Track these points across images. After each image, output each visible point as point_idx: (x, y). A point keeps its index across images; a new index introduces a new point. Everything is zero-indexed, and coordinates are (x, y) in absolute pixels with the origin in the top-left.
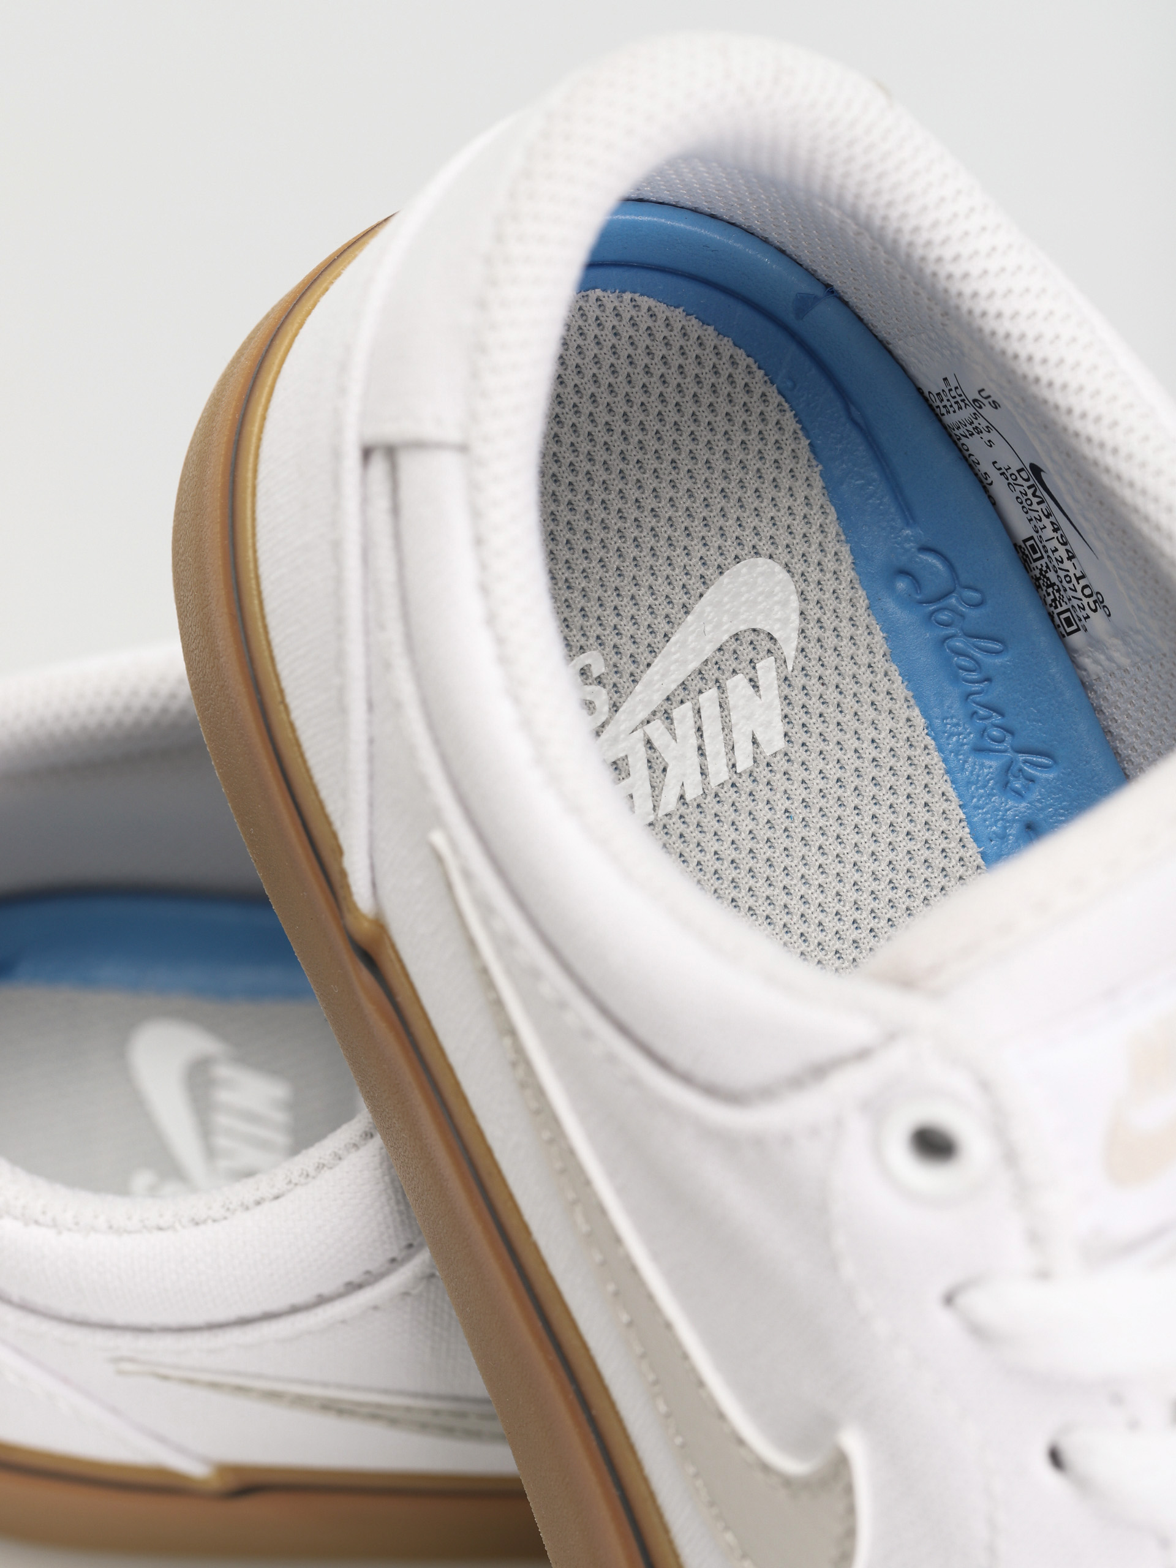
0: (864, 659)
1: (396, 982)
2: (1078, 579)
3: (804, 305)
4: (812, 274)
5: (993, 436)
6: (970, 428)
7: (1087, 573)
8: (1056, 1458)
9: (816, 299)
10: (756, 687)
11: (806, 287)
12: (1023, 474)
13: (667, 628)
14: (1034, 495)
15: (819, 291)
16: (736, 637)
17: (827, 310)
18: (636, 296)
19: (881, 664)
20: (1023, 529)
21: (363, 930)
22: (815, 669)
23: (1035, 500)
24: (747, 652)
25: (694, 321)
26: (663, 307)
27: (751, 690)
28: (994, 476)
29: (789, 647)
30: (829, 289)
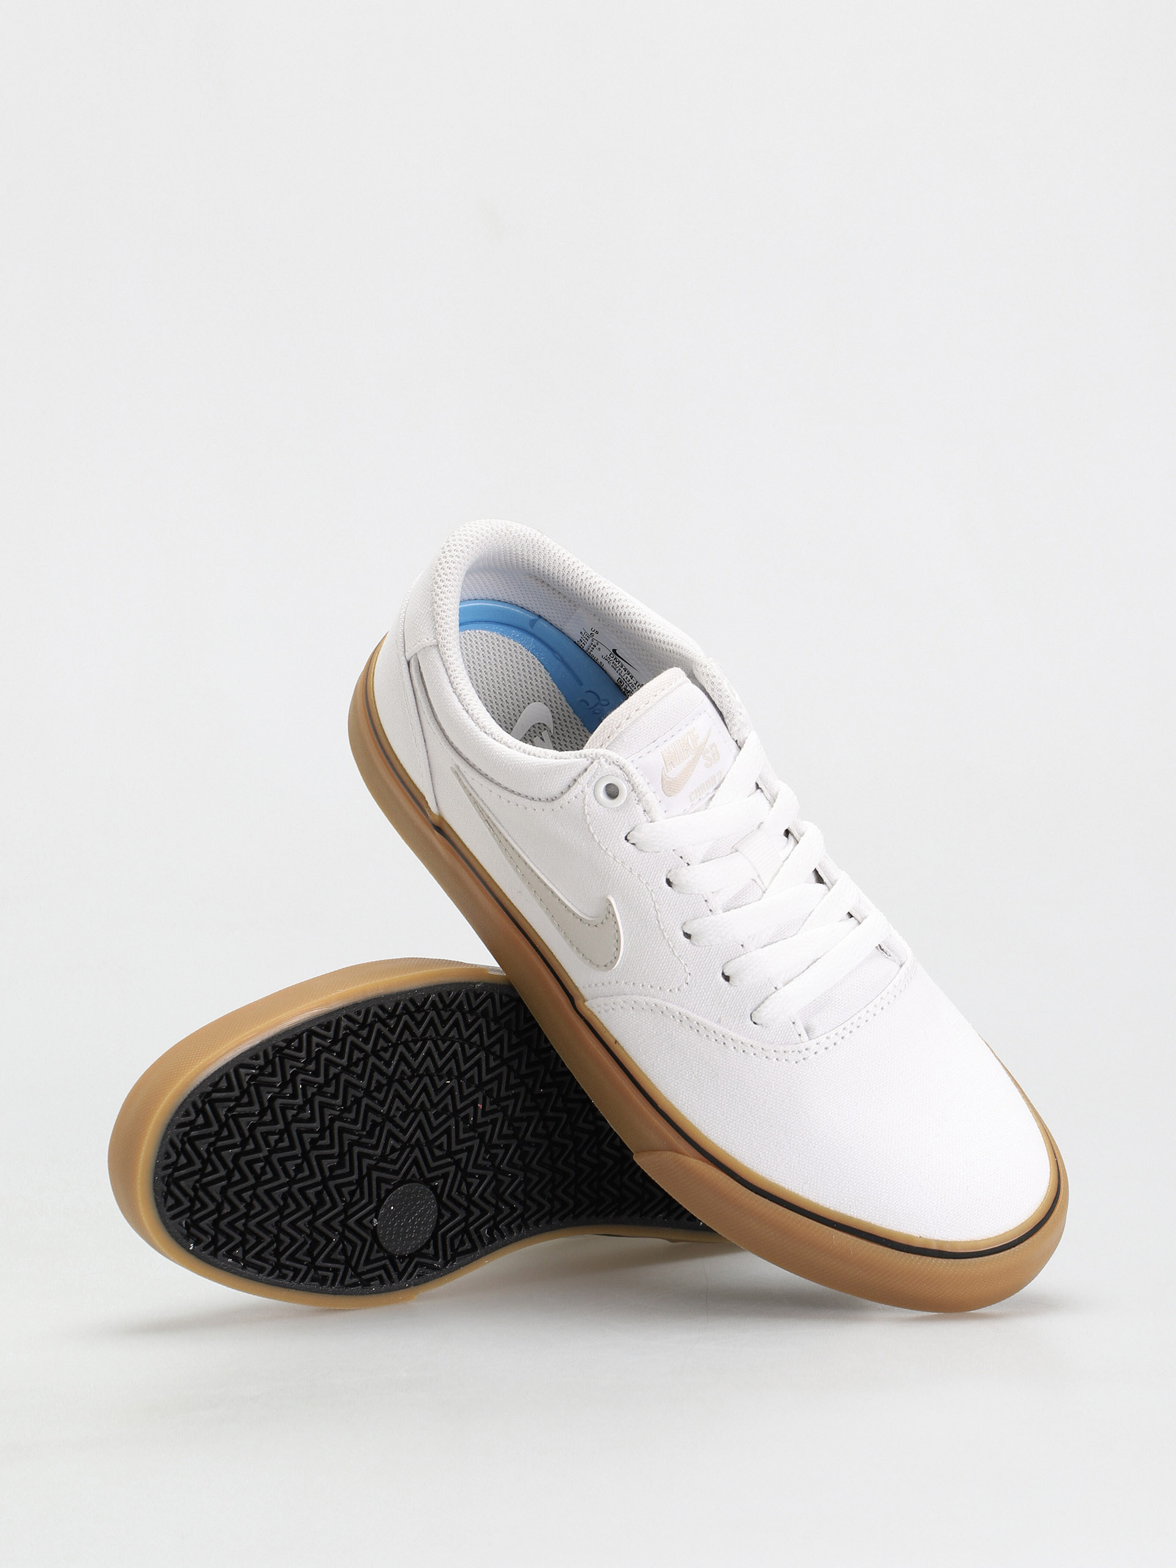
0: (575, 727)
1: (453, 838)
2: (635, 684)
3: (533, 623)
4: (534, 613)
5: (599, 646)
6: (592, 646)
7: (638, 681)
8: (669, 883)
9: (536, 620)
10: (543, 740)
11: (532, 617)
12: (612, 656)
13: (511, 727)
14: (616, 662)
15: (537, 618)
16: (534, 726)
17: (541, 622)
18: (480, 631)
19: (581, 728)
20: (615, 676)
21: (436, 821)
22: (561, 732)
23: (617, 663)
24: (538, 731)
25: (500, 636)
26: (489, 632)
27: (542, 741)
28: (603, 661)
29: (551, 726)
30: (540, 616)
